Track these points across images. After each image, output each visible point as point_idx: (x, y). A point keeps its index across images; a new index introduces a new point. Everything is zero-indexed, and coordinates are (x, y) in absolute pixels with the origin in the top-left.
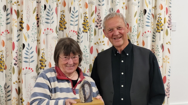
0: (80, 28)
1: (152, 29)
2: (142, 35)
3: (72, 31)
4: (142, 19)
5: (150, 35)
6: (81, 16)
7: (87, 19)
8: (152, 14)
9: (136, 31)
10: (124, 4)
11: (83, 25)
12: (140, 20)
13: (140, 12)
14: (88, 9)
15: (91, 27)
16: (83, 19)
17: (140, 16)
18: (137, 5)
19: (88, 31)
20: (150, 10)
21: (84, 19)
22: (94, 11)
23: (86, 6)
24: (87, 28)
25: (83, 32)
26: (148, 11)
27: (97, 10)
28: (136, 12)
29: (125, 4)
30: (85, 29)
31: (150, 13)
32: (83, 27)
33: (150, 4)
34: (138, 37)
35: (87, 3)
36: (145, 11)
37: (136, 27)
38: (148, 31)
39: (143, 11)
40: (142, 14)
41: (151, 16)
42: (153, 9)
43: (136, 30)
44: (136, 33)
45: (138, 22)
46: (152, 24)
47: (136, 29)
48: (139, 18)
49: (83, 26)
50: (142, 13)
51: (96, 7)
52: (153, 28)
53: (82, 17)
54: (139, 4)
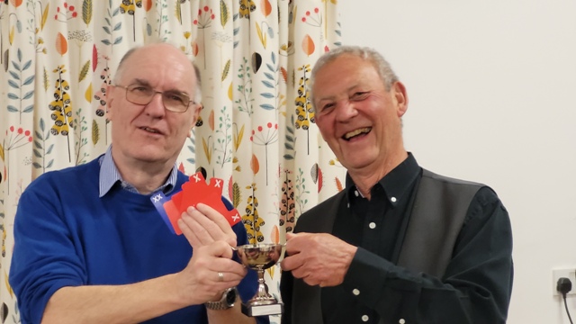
0: (42, 121)
1: (283, 118)
2: (252, 139)
3: (12, 129)
4: (248, 87)
5: (277, 138)
6: (46, 81)
7: (67, 88)
8: (282, 69)
9: (229, 126)
10: (187, 36)
11: (54, 108)
12: (241, 88)
13: (241, 62)
14: (66, 55)
15: (82, 114)
16: (52, 90)
17: (241, 76)
18: (232, 39)
19: (71, 130)
20: (273, 55)
21: (55, 90)
22: (88, 62)
23: (62, 46)
24: (66, 120)
25: (55, 132)
26: (266, 60)
27: (99, 60)
28: (229, 62)
29: (190, 39)
30: (59, 123)
31: (275, 67)
32: (54, 117)
33: (272, 36)
34: (237, 146)
35: (66, 36)
36: (258, 60)
37: (229, 111)
38: (270, 125)
39: (249, 58)
40: (248, 69)
41: (277, 75)
42: (285, 53)
43: (231, 123)
44: (230, 132)
45: (237, 95)
46: (283, 100)
47: (231, 117)
48: (238, 82)
49: (53, 112)
50: (249, 64)
51: (95, 50)
52: (285, 115)
53: (49, 83)
54: (238, 37)
